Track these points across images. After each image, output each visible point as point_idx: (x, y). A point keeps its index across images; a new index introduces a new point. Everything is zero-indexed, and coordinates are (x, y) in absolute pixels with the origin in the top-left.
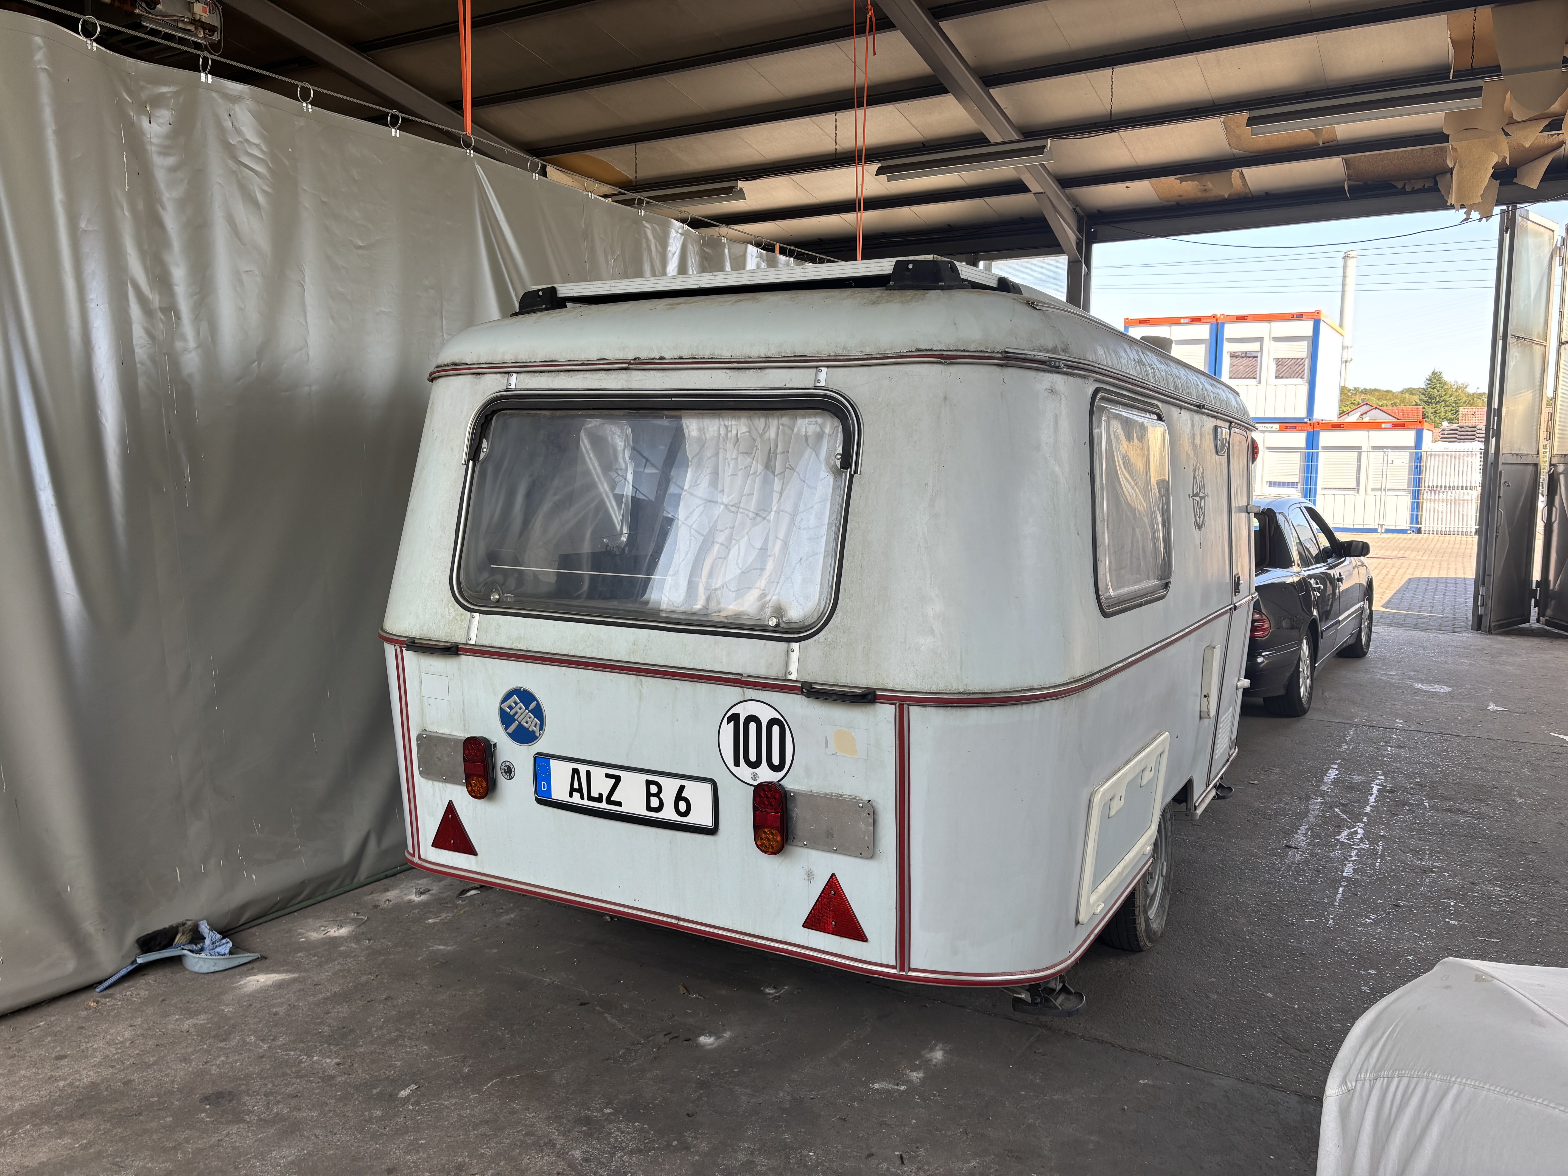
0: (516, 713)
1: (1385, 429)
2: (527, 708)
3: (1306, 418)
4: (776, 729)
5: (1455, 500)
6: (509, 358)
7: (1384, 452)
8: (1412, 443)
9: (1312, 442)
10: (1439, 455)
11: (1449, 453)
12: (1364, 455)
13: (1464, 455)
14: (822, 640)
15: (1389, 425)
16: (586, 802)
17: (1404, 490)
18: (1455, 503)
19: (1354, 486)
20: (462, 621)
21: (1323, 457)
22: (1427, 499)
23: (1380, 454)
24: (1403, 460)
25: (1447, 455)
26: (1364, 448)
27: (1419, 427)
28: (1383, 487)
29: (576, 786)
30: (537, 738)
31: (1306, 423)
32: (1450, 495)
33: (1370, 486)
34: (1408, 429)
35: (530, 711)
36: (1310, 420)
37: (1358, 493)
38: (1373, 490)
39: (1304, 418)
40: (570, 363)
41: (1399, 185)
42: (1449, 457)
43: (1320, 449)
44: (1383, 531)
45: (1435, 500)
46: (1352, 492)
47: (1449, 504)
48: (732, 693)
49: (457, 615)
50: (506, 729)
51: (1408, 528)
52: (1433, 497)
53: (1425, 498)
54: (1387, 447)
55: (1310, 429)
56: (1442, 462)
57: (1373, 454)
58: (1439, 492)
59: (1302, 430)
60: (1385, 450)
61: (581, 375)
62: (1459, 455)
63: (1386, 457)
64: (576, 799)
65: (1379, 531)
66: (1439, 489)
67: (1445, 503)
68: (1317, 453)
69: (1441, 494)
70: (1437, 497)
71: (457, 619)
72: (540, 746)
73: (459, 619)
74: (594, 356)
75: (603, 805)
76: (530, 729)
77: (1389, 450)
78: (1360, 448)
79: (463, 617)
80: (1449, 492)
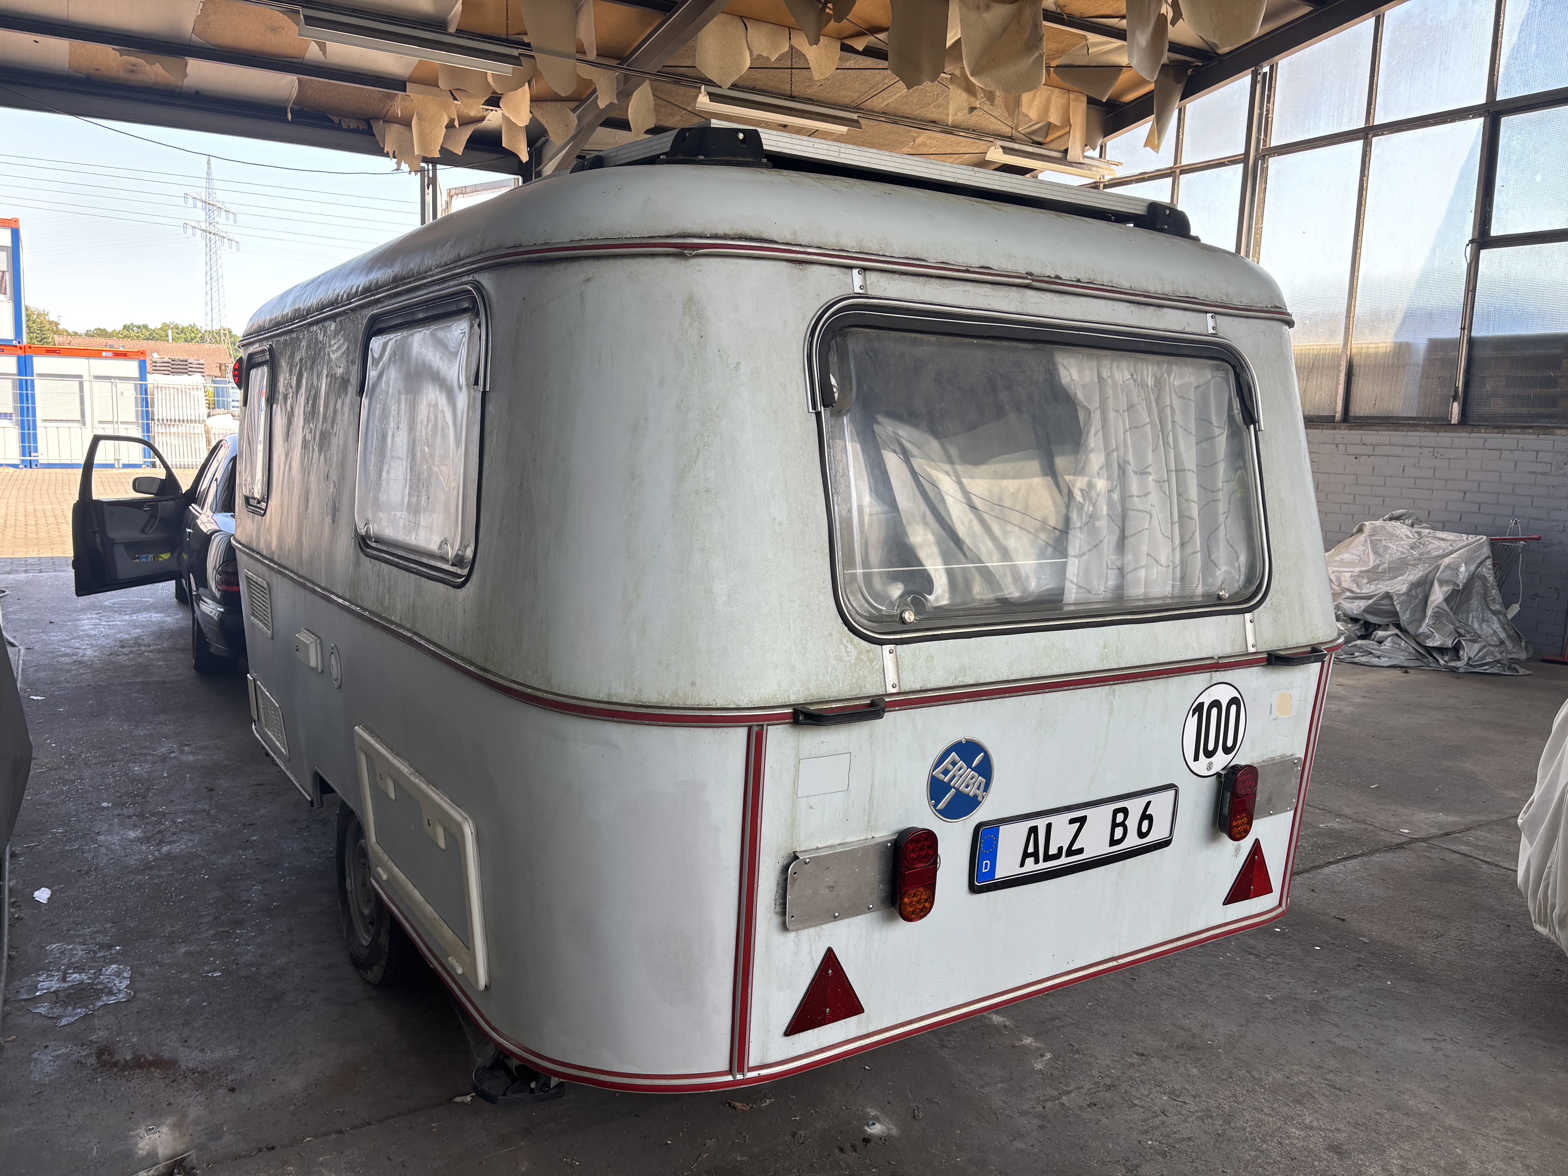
0: (954, 777)
1: (106, 358)
2: (969, 766)
3: (15, 339)
4: (1233, 708)
5: (186, 433)
6: (849, 242)
7: (112, 383)
8: (136, 374)
9: (25, 367)
10: (166, 388)
11: (176, 386)
12: (86, 385)
13: (189, 389)
14: (1269, 606)
15: (110, 354)
16: (1043, 865)
17: (132, 423)
18: (186, 436)
19: (79, 418)
20: (871, 661)
21: (40, 385)
22: (158, 433)
23: (107, 385)
24: (129, 391)
25: (174, 388)
26: (86, 377)
27: (142, 358)
28: (116, 420)
29: (1031, 850)
30: (980, 802)
31: (16, 346)
32: (182, 429)
33: (96, 420)
34: (130, 359)
35: (973, 769)
36: (19, 343)
37: (84, 425)
38: (100, 422)
39: (12, 340)
40: (944, 265)
41: (336, 120)
42: (176, 390)
43: (35, 377)
44: (121, 466)
45: (166, 433)
46: (77, 425)
47: (180, 437)
48: (1200, 680)
49: (860, 653)
50: (935, 806)
51: (141, 463)
52: (164, 431)
53: (156, 431)
54: (115, 378)
55: (21, 352)
56: (170, 395)
57: (96, 384)
58: (170, 425)
59: (11, 354)
60: (112, 380)
61: (960, 287)
62: (186, 388)
63: (114, 388)
64: (1030, 866)
65: (116, 466)
66: (169, 423)
67: (176, 437)
68: (32, 381)
69: (171, 427)
70: (168, 431)
71: (862, 660)
72: (981, 815)
73: (865, 659)
74: (975, 261)
75: (1064, 860)
76: (971, 794)
77: (117, 381)
78: (81, 377)
79: (871, 655)
80: (180, 426)
